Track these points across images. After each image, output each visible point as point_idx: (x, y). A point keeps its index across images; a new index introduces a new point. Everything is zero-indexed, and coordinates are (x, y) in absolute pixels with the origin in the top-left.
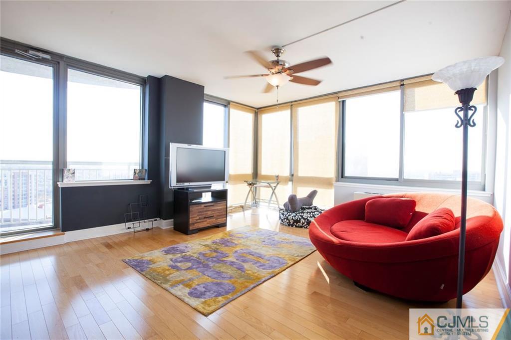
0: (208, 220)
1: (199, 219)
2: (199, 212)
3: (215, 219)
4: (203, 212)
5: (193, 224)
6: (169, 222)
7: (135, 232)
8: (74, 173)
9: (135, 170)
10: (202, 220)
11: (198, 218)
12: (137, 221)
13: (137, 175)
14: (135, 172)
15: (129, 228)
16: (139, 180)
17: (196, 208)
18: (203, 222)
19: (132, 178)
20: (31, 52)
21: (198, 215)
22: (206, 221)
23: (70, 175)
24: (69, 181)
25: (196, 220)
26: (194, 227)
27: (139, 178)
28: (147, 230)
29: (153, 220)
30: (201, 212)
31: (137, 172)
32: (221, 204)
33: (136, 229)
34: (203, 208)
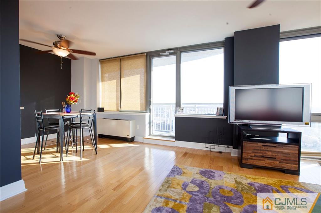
0: (267, 161)
1: (255, 156)
2: (254, 149)
3: (278, 162)
4: (260, 150)
5: (247, 159)
6: (235, 151)
7: (211, 152)
8: (183, 109)
9: (218, 108)
10: (259, 158)
11: (253, 154)
12: (214, 144)
13: (218, 112)
14: (217, 110)
15: (207, 148)
16: (219, 115)
17: (251, 145)
18: (259, 160)
19: (216, 114)
20: (166, 52)
21: (253, 152)
22: (264, 160)
23: (181, 111)
24: (180, 113)
25: (251, 156)
26: (247, 161)
27: (219, 114)
28: (221, 152)
29: (226, 146)
30: (256, 150)
31: (219, 109)
32: (290, 148)
33: (212, 150)
34: (261, 147)
